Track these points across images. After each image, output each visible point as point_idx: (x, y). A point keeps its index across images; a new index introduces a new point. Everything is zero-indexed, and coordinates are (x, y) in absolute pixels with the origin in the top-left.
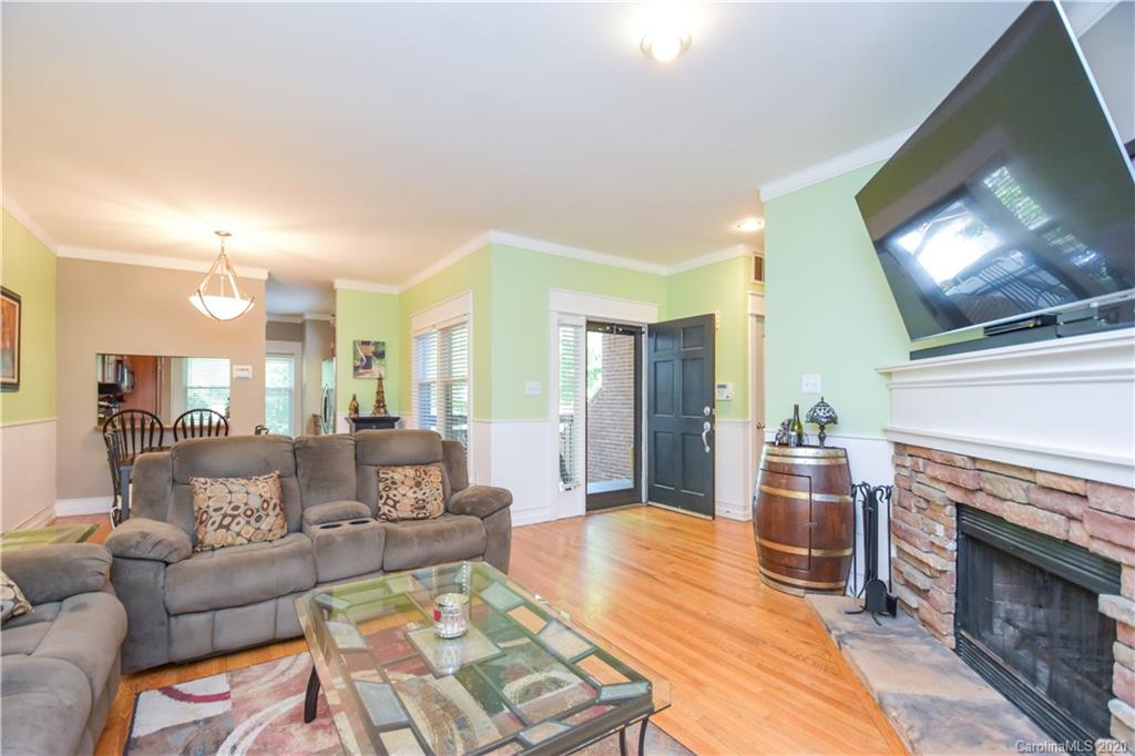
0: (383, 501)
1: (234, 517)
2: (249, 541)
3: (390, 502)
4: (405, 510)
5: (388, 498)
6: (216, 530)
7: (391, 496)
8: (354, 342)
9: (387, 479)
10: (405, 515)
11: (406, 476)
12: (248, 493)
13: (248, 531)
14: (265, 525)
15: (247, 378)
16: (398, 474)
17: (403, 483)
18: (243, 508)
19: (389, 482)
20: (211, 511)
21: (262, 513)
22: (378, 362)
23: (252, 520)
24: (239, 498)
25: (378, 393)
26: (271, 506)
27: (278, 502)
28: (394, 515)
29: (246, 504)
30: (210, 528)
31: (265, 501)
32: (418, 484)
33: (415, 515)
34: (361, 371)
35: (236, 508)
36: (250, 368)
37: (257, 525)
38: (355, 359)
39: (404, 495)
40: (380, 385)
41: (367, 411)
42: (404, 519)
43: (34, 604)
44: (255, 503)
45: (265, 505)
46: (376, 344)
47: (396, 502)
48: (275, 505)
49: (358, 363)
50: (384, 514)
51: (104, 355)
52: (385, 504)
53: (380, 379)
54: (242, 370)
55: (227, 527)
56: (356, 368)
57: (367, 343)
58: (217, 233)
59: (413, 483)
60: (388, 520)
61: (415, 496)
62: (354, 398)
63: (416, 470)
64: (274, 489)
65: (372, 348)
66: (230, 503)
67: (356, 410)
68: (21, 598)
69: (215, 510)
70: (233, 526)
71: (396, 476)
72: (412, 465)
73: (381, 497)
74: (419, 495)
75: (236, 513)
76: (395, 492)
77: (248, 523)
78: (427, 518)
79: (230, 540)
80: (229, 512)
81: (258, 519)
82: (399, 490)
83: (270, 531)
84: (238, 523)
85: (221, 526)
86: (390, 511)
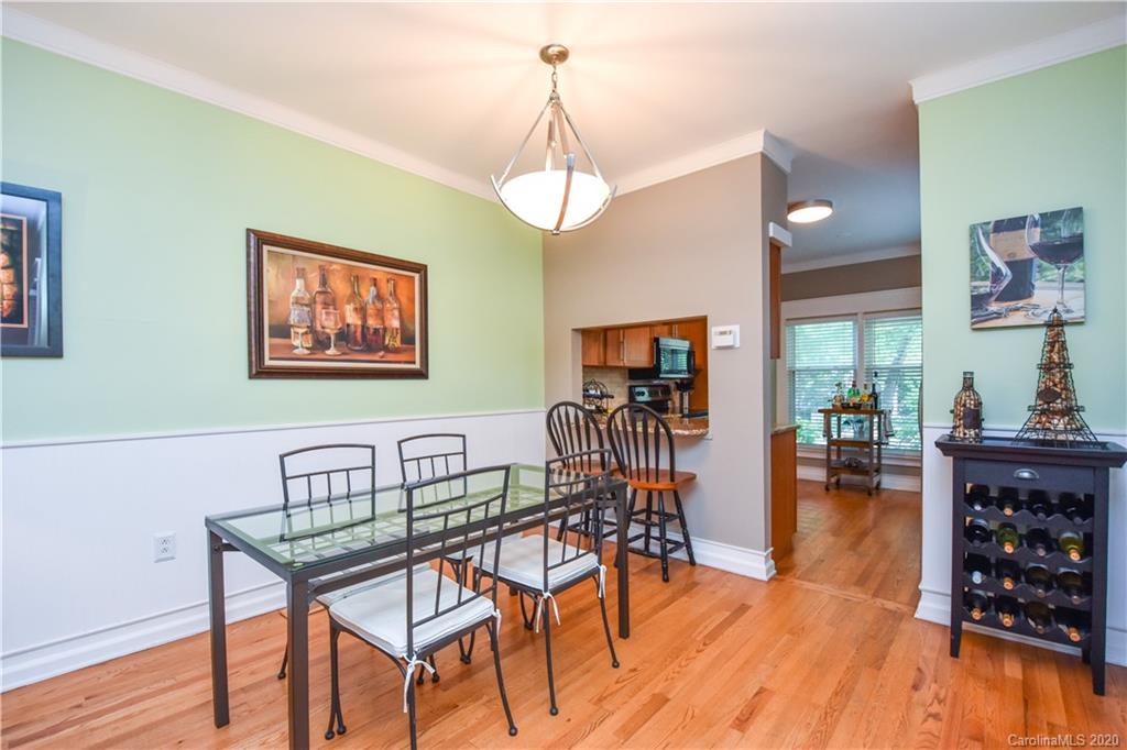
8: (973, 230)
15: (731, 346)
22: (1054, 273)
25: (1047, 368)
34: (994, 307)
36: (736, 328)
38: (973, 277)
40: (1056, 343)
41: (1007, 421)
46: (1048, 219)
49: (985, 287)
53: (1056, 325)
54: (725, 333)
56: (978, 303)
57: (1016, 224)
62: (968, 384)
65: (1035, 235)
67: (973, 416)
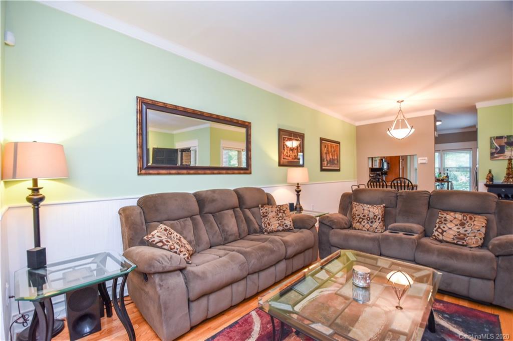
0: (435, 229)
1: (363, 219)
2: (368, 230)
3: (440, 230)
4: (449, 236)
5: (439, 227)
6: (357, 223)
7: (442, 227)
8: (491, 138)
9: (442, 218)
10: (448, 240)
11: (455, 218)
12: (369, 211)
13: (367, 226)
14: (375, 225)
15: (425, 163)
16: (450, 216)
17: (451, 221)
18: (367, 216)
19: (443, 219)
20: (356, 215)
21: (373, 220)
22: (510, 148)
23: (370, 223)
24: (366, 212)
25: (508, 169)
26: (378, 218)
27: (381, 217)
28: (441, 237)
29: (368, 215)
30: (355, 221)
31: (375, 216)
32: (462, 224)
33: (455, 242)
34: (496, 155)
35: (364, 216)
37: (371, 225)
38: (491, 148)
39: (450, 229)
40: (510, 163)
41: (499, 180)
42: (447, 242)
43: (294, 228)
44: (371, 216)
45: (375, 217)
46: (508, 137)
47: (443, 231)
48: (379, 218)
49: (494, 151)
50: (434, 236)
51: (372, 158)
52: (436, 230)
53: (510, 160)
54: (423, 159)
55: (360, 223)
56: (492, 154)
57: (501, 137)
58: (398, 102)
59: (458, 222)
60: (436, 239)
61: (458, 231)
62: (490, 172)
63: (464, 216)
64: (380, 212)
65: (505, 140)
66: (363, 214)
67: (491, 179)
68: (292, 225)
69: (358, 215)
70: (362, 222)
71: (448, 217)
72: (462, 212)
73: (436, 226)
74: (462, 231)
75: (364, 218)
76: (444, 226)
77: (368, 223)
78: (465, 246)
79: (361, 228)
80: (362, 217)
81: (372, 222)
82: (448, 225)
83: (376, 228)
84: (364, 222)
85: (358, 222)
86: (438, 235)
